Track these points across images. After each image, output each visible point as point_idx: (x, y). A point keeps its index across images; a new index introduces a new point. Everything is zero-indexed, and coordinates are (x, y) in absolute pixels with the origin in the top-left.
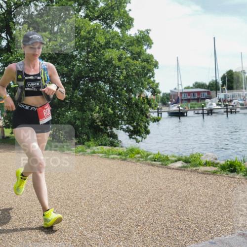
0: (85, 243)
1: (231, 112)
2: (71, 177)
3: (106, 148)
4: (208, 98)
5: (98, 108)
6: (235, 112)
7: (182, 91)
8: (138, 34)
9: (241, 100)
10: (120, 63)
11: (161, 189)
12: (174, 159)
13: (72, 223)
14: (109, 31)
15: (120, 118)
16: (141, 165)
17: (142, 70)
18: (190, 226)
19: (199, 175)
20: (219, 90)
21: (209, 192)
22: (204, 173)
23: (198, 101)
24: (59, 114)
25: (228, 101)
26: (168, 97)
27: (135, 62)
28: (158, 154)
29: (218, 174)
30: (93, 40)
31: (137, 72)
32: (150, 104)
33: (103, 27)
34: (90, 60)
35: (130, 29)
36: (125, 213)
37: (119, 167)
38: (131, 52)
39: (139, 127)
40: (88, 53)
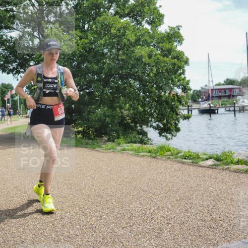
0: (116, 240)
2: (101, 174)
3: (136, 146)
4: (240, 95)
5: (128, 105)
7: (212, 88)
8: (168, 31)
10: (150, 60)
11: (192, 187)
12: (205, 157)
13: (103, 220)
14: (140, 28)
15: (150, 116)
16: (172, 162)
17: (173, 67)
18: (222, 225)
19: (231, 173)
22: (236, 171)
23: (229, 98)
24: (89, 112)
26: (199, 94)
27: (165, 59)
28: (189, 152)
30: (123, 37)
31: (167, 69)
32: (180, 102)
33: (133, 24)
34: (120, 58)
35: (160, 25)
36: (155, 211)
37: (149, 165)
38: (162, 49)
39: (169, 125)
40: (118, 50)
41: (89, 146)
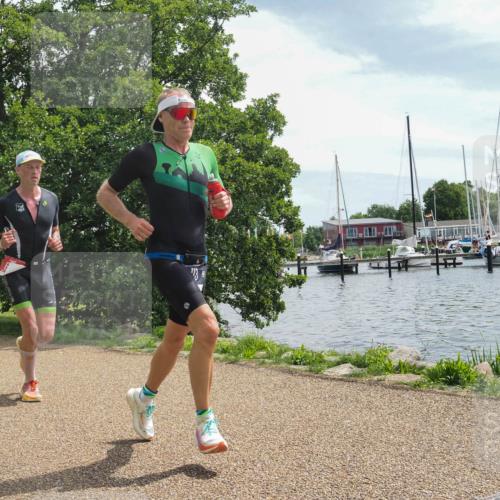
1: (446, 265)
4: (397, 238)
6: (455, 264)
7: (345, 223)
9: (466, 240)
11: (310, 420)
12: (333, 359)
16: (268, 372)
17: (268, 182)
18: (370, 494)
19: (386, 391)
20: (420, 220)
21: (407, 425)
22: (395, 386)
23: (378, 244)
25: (439, 243)
26: (319, 234)
27: (252, 165)
29: (424, 387)
31: (257, 185)
35: (236, 98)
36: (238, 470)
37: (224, 378)
38: (243, 146)
39: (262, 297)
41: (100, 342)
